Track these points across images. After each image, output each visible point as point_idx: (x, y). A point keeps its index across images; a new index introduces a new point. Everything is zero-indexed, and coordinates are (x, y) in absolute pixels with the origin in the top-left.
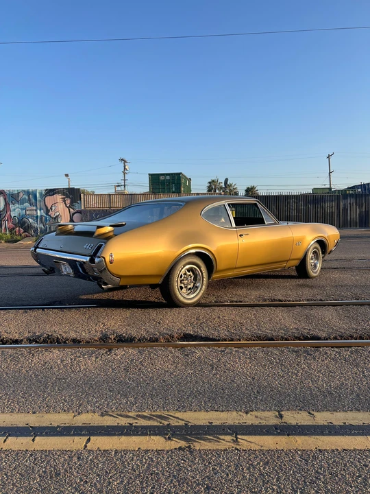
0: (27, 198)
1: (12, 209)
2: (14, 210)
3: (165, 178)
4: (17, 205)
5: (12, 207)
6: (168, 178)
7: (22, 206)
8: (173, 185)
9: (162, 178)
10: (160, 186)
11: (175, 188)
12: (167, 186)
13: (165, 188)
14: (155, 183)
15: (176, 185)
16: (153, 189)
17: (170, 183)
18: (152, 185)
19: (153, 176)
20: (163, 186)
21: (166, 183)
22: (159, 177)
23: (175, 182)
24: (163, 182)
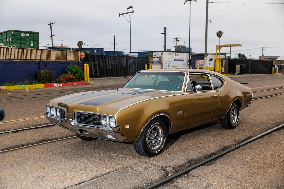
3: (25, 35)
6: (28, 35)
8: (32, 41)
9: (23, 35)
10: (20, 41)
11: (33, 44)
12: (26, 41)
13: (25, 44)
14: (16, 38)
15: (34, 41)
16: (14, 43)
17: (29, 39)
18: (13, 39)
19: (15, 33)
20: (23, 42)
21: (25, 39)
22: (20, 34)
23: (33, 39)
24: (23, 38)
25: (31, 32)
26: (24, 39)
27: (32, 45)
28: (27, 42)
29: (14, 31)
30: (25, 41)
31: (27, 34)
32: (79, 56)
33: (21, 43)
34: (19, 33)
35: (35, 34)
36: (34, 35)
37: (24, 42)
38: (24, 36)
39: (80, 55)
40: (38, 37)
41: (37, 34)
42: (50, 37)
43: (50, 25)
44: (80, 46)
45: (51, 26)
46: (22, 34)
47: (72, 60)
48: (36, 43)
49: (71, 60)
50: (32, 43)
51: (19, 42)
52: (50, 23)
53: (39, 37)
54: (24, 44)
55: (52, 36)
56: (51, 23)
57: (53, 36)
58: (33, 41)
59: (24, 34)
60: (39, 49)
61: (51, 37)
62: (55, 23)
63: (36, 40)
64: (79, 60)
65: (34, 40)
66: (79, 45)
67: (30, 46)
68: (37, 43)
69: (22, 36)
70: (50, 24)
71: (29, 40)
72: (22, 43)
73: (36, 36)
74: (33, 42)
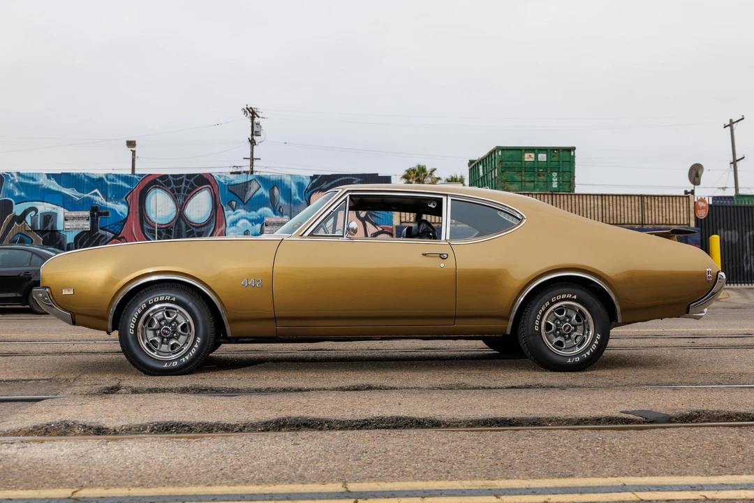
0: (267, 194)
1: (229, 220)
2: (234, 223)
3: (536, 157)
4: (242, 212)
5: (230, 216)
6: (542, 157)
7: (254, 215)
8: (555, 174)
9: (529, 157)
10: (521, 175)
11: (558, 181)
12: (539, 175)
13: (534, 181)
14: (511, 169)
15: (561, 174)
16: (505, 181)
17: (547, 169)
18: (502, 172)
19: (507, 153)
20: (530, 176)
21: (536, 169)
22: (522, 156)
23: (559, 168)
24: (530, 168)
25: (553, 149)
26: (533, 169)
27: (555, 185)
28: (542, 178)
29: (504, 149)
30: (536, 175)
31: (540, 155)
32: (689, 212)
33: (525, 182)
34: (519, 152)
35: (565, 153)
36: (561, 156)
37: (532, 179)
38: (533, 160)
39: (695, 208)
40: (571, 162)
41: (570, 154)
42: (731, 163)
43: (729, 128)
44: (697, 179)
45: (732, 131)
46: (527, 155)
47: (662, 224)
48: (566, 178)
49: (659, 224)
50: (555, 179)
51: (518, 178)
52: (731, 120)
53: (574, 162)
54: (532, 184)
55: (734, 162)
56: (734, 121)
57: (737, 163)
58: (558, 172)
59: (533, 155)
60: (575, 195)
61: (732, 165)
62: (743, 119)
63: (567, 169)
64: (689, 225)
65: (561, 170)
66: (694, 175)
67: (549, 189)
68: (571, 177)
69: (526, 160)
70: (728, 126)
71: (547, 172)
72: (527, 179)
73: (568, 159)
74: (558, 177)
